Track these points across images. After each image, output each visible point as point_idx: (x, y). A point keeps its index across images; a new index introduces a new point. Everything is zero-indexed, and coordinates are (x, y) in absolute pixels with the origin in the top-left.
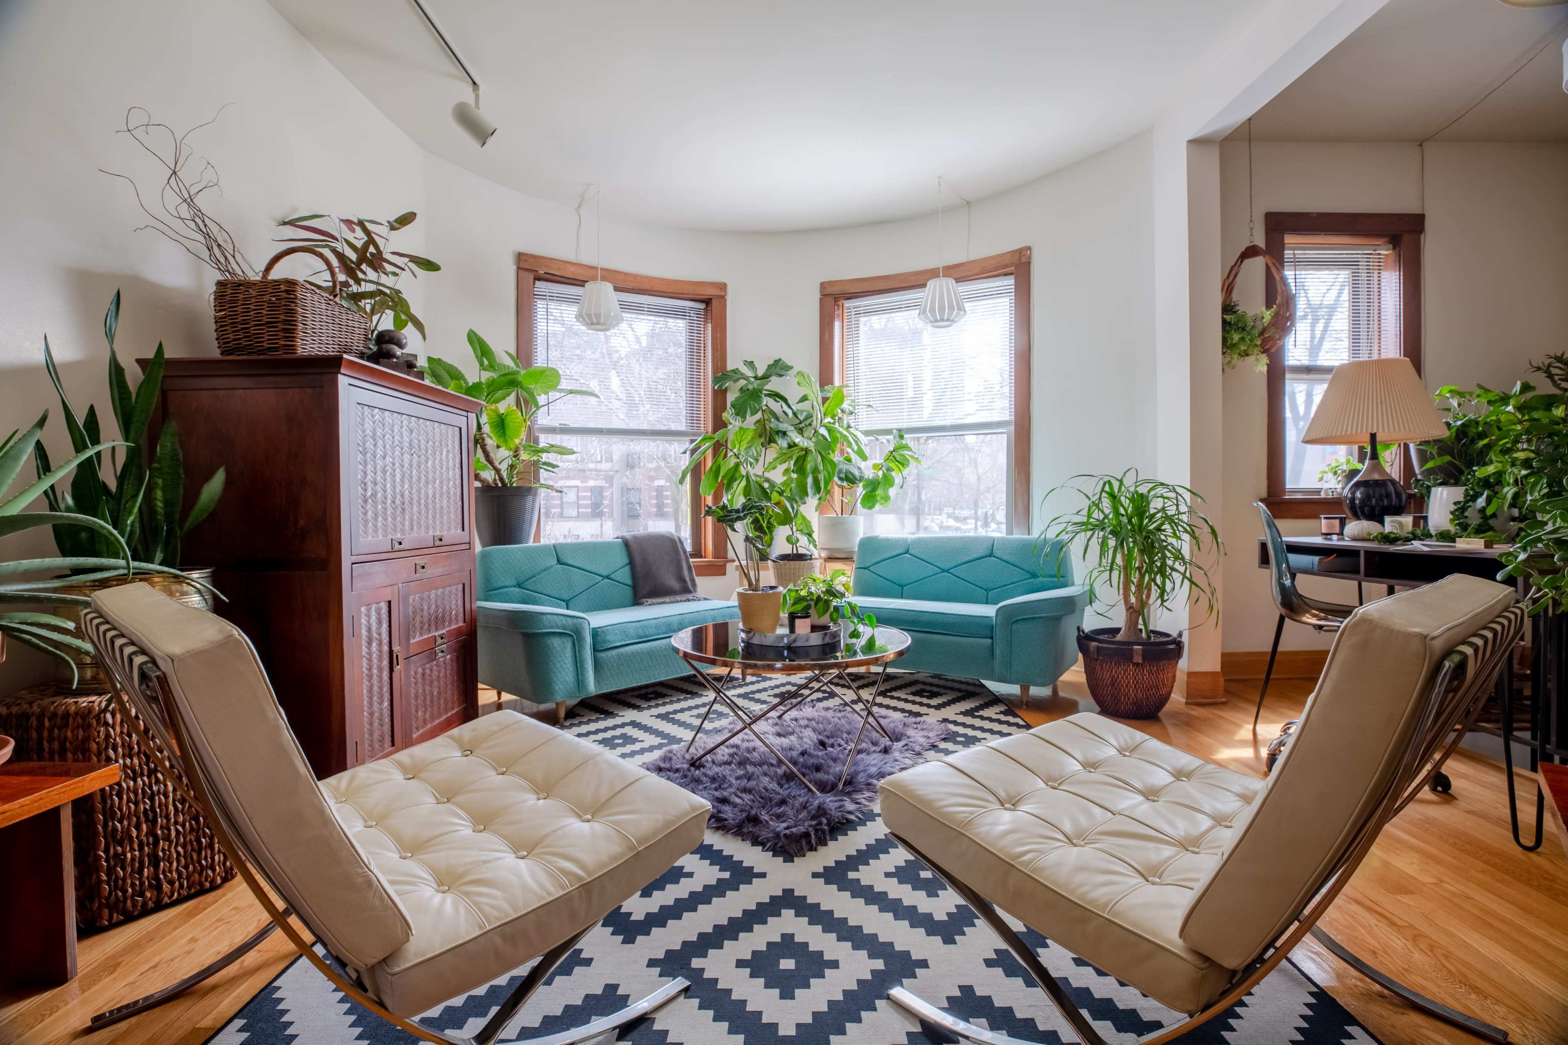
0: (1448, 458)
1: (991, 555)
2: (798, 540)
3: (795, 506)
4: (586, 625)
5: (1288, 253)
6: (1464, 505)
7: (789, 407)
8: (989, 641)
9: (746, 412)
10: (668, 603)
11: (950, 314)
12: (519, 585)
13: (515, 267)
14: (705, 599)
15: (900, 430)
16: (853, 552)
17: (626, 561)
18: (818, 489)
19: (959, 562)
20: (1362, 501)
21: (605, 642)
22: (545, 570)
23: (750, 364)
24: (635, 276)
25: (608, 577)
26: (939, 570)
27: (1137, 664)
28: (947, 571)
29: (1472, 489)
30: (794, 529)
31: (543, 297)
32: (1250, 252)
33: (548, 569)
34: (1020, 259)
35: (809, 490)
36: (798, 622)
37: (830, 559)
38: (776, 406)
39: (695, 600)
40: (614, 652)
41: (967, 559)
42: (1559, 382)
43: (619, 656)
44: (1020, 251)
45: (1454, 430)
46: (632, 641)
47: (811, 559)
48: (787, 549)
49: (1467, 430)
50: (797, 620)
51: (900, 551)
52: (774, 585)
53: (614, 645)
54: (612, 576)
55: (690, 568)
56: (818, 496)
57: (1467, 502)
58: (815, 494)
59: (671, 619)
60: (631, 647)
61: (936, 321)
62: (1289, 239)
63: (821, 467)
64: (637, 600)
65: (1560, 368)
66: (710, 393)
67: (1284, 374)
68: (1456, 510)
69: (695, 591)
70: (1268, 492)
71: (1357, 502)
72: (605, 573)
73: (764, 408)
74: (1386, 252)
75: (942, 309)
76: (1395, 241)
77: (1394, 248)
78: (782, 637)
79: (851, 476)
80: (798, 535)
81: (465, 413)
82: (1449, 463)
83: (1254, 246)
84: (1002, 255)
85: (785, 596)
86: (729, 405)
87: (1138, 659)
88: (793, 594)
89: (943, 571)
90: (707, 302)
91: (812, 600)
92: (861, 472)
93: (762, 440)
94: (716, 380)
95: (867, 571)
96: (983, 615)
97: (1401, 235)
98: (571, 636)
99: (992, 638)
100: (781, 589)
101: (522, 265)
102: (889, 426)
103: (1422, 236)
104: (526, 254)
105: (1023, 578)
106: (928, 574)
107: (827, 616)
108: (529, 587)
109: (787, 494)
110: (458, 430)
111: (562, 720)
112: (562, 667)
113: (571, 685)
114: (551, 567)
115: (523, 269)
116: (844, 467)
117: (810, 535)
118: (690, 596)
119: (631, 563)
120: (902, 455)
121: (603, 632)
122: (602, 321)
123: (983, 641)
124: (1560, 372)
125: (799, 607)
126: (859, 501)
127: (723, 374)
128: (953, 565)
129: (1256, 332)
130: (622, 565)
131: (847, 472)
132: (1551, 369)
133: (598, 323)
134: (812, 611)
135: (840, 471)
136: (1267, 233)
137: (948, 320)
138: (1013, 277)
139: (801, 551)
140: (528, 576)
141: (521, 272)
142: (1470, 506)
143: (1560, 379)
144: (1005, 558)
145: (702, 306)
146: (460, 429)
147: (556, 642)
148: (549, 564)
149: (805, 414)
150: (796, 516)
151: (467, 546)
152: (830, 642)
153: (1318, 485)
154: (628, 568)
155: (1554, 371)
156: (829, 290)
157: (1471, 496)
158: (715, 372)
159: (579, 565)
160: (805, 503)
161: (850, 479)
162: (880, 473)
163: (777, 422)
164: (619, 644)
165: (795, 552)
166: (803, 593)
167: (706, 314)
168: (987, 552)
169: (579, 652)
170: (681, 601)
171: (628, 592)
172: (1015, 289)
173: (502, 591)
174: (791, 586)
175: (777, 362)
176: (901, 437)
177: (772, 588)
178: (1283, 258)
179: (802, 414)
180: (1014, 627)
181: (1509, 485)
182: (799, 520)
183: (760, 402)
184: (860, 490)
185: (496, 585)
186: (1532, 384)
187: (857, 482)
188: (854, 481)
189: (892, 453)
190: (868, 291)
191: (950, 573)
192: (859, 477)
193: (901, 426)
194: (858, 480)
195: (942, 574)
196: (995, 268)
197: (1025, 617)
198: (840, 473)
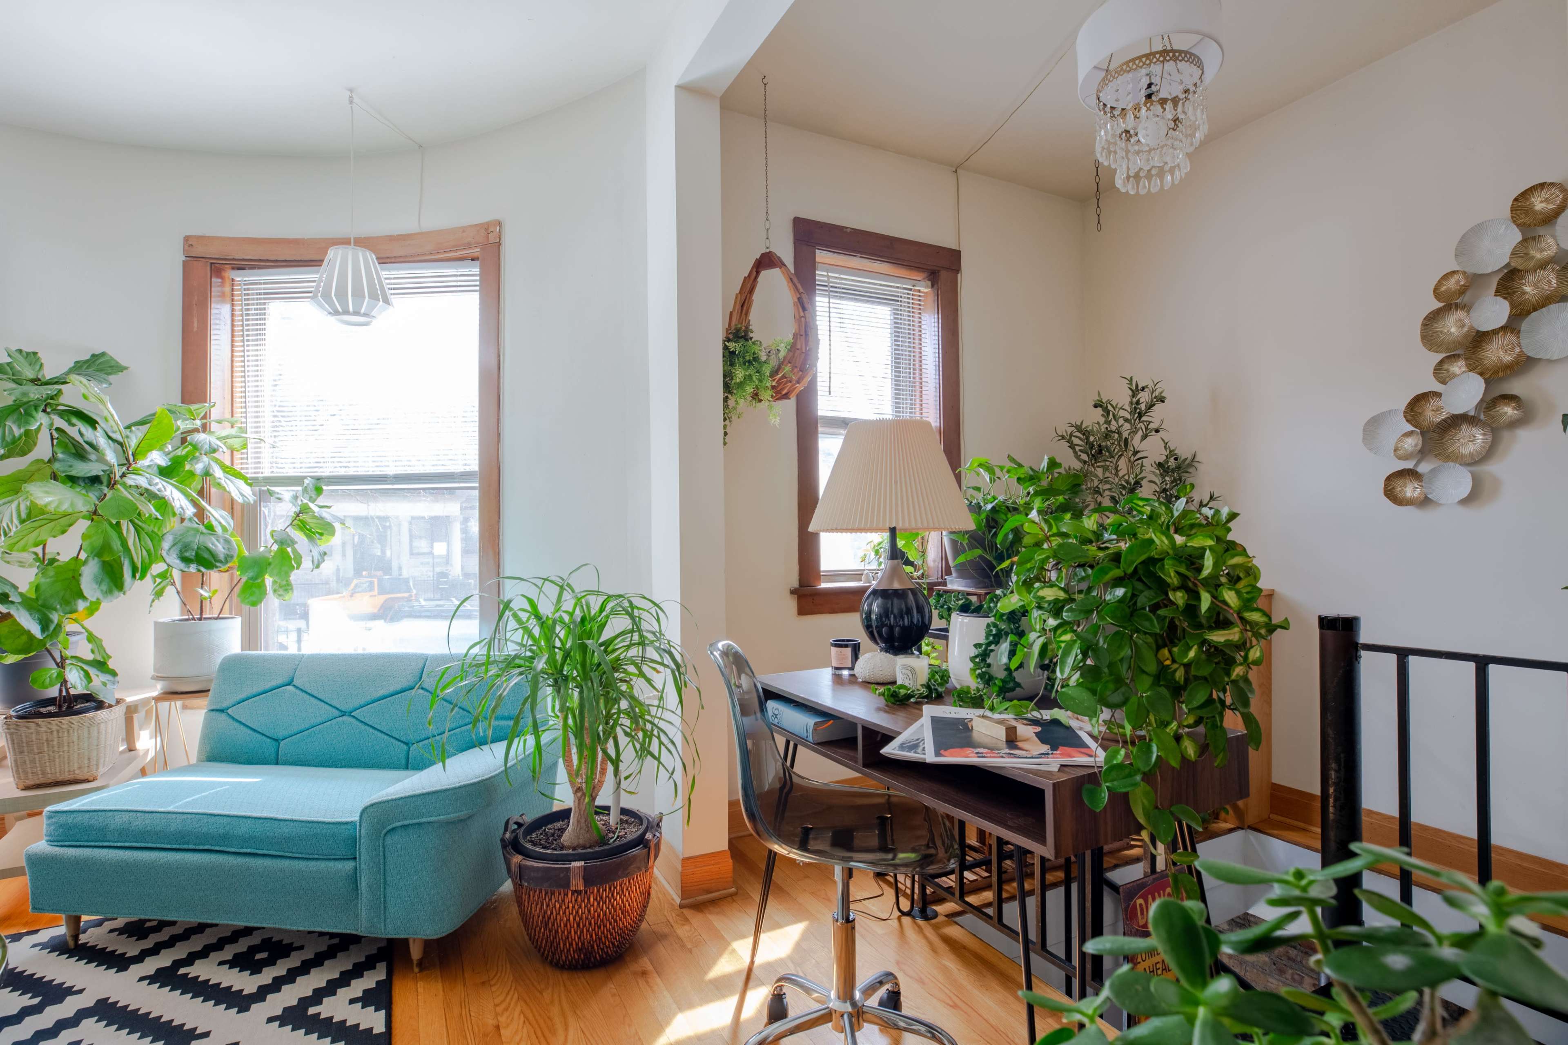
0: (978, 552)
1: (418, 684)
5: (821, 275)
6: (986, 649)
8: (350, 865)
11: (370, 306)
15: (319, 479)
19: (369, 698)
20: (880, 617)
26: (337, 713)
28: (350, 714)
29: (995, 626)
32: (766, 261)
34: (487, 238)
41: (381, 693)
42: (1079, 453)
44: (486, 228)
45: (983, 516)
49: (996, 516)
51: (280, 681)
57: (989, 644)
61: (346, 312)
62: (822, 256)
65: (1080, 439)
67: (816, 428)
68: (976, 657)
70: (800, 581)
71: (874, 617)
74: (925, 288)
75: (357, 297)
76: (933, 277)
77: (933, 286)
79: (206, 555)
82: (981, 557)
83: (770, 252)
84: (464, 229)
87: (577, 883)
89: (343, 714)
95: (223, 716)
97: (939, 271)
99: (354, 860)
103: (959, 275)
105: (461, 722)
106: (320, 720)
116: (195, 538)
123: (340, 864)
124: (1080, 443)
128: (357, 704)
129: (767, 370)
131: (201, 550)
132: (1073, 438)
135: (187, 547)
136: (794, 243)
137: (366, 315)
138: (477, 263)
142: (992, 651)
143: (1080, 451)
153: (861, 566)
155: (1076, 441)
156: (199, 251)
157: (994, 636)
161: (205, 560)
162: (273, 551)
168: (413, 680)
172: (481, 281)
175: (95, 357)
176: (320, 489)
178: (815, 280)
180: (389, 840)
181: (1035, 631)
186: (1058, 461)
187: (218, 564)
188: (211, 563)
189: (298, 516)
190: (268, 261)
191: (354, 717)
192: (222, 557)
193: (319, 473)
194: (221, 562)
195: (341, 718)
196: (454, 247)
197: (406, 823)
198: (186, 551)
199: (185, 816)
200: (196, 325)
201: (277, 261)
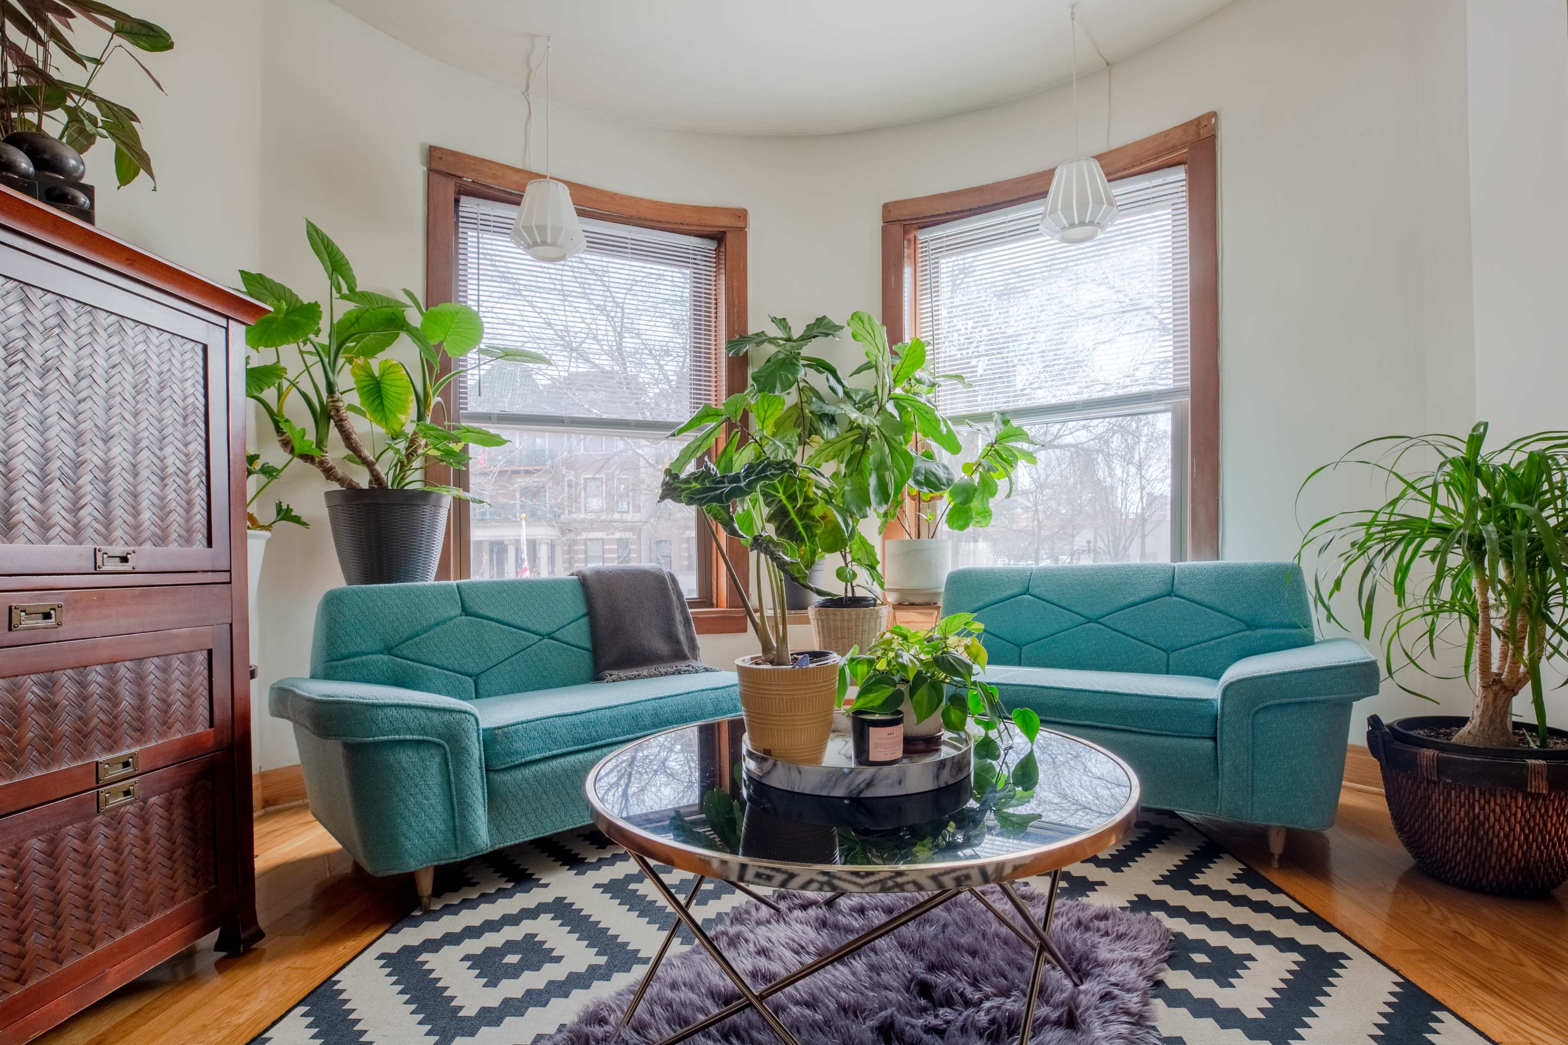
1: (1171, 593)
2: (854, 575)
3: (850, 521)
4: (471, 725)
7: (839, 381)
8: (1210, 744)
9: (775, 387)
10: (646, 677)
11: (1095, 213)
12: (389, 650)
13: (425, 169)
14: (707, 670)
15: (1003, 414)
16: (937, 594)
17: (582, 609)
18: (884, 496)
19: (1117, 605)
21: (510, 754)
22: (438, 624)
23: (782, 323)
24: (613, 196)
25: (550, 636)
26: (1082, 620)
27: (1536, 796)
28: (1096, 621)
30: (849, 558)
31: (473, 222)
33: (444, 622)
34: (1198, 134)
35: (872, 497)
36: (875, 734)
37: (900, 606)
38: (819, 381)
39: (689, 672)
40: (527, 772)
41: (1131, 599)
43: (537, 779)
44: (1197, 122)
46: (564, 750)
47: (874, 605)
48: (838, 589)
50: (873, 731)
51: (1016, 591)
52: (817, 648)
53: (528, 759)
54: (558, 635)
55: (687, 621)
56: (885, 507)
58: (880, 504)
59: (640, 707)
60: (562, 760)
63: (889, 461)
64: (596, 676)
66: (724, 360)
69: (695, 658)
72: (545, 629)
73: (802, 384)
75: (1083, 205)
78: (837, 774)
79: (933, 479)
80: (857, 568)
81: (223, 322)
84: (1168, 132)
85: (842, 670)
86: (750, 381)
87: (1538, 785)
88: (862, 669)
89: (1089, 620)
90: (719, 237)
91: (905, 681)
92: (949, 474)
93: (799, 430)
94: (731, 344)
96: (1194, 696)
98: (439, 745)
99: (1214, 739)
100: (835, 658)
101: (435, 165)
102: (987, 409)
104: (440, 149)
105: (1230, 630)
106: (1064, 626)
107: (937, 717)
108: (405, 653)
109: (838, 501)
110: (199, 349)
111: (425, 900)
112: (420, 804)
113: (440, 838)
114: (450, 619)
115: (437, 172)
116: (921, 464)
117: (872, 567)
118: (682, 666)
119: (591, 613)
120: (1008, 450)
121: (506, 735)
122: (549, 241)
123: (1197, 743)
125: (877, 698)
126: (945, 517)
127: (741, 336)
128: (1105, 611)
130: (574, 617)
131: (928, 474)
133: (544, 243)
134: (906, 707)
135: (917, 472)
137: (1091, 223)
138: (1182, 168)
139: (860, 593)
140: (405, 635)
141: (436, 178)
144: (1198, 598)
145: (712, 245)
146: (205, 348)
147: (407, 759)
148: (446, 615)
149: (861, 394)
150: (851, 536)
151: (225, 577)
152: (951, 781)
154: (585, 620)
156: (896, 214)
158: (730, 332)
159: (501, 617)
160: (865, 516)
161: (932, 483)
162: (976, 478)
163: (820, 403)
164: (538, 756)
165: (850, 594)
166: (882, 666)
167: (718, 257)
168: (1165, 589)
169: (457, 774)
170: (666, 674)
171: (584, 659)
172: (1189, 186)
173: (356, 660)
174: (854, 652)
175: (820, 321)
176: (1006, 422)
177: (815, 655)
179: (857, 394)
180: (1261, 719)
182: (855, 544)
183: (795, 371)
184: (945, 502)
185: (345, 651)
187: (943, 487)
188: (937, 486)
189: (992, 446)
190: (954, 213)
191: (1101, 624)
192: (944, 481)
193: (1004, 407)
194: (944, 485)
195: (1087, 625)
196: (1155, 154)
197: (1284, 701)
198: (917, 475)
199: (1015, 688)
200: (893, 282)
201: (962, 211)
